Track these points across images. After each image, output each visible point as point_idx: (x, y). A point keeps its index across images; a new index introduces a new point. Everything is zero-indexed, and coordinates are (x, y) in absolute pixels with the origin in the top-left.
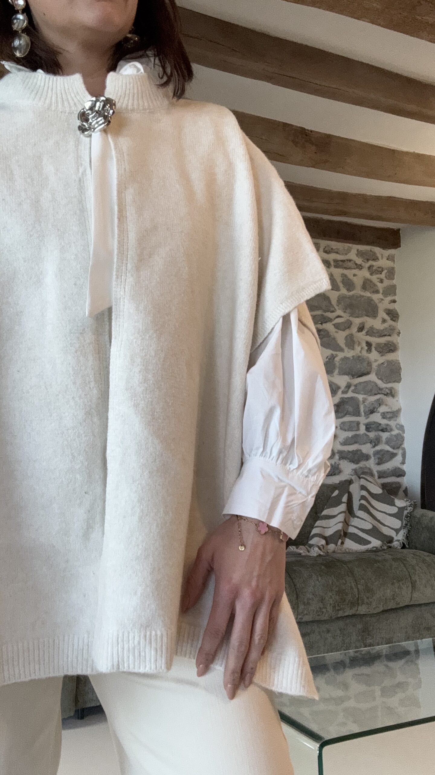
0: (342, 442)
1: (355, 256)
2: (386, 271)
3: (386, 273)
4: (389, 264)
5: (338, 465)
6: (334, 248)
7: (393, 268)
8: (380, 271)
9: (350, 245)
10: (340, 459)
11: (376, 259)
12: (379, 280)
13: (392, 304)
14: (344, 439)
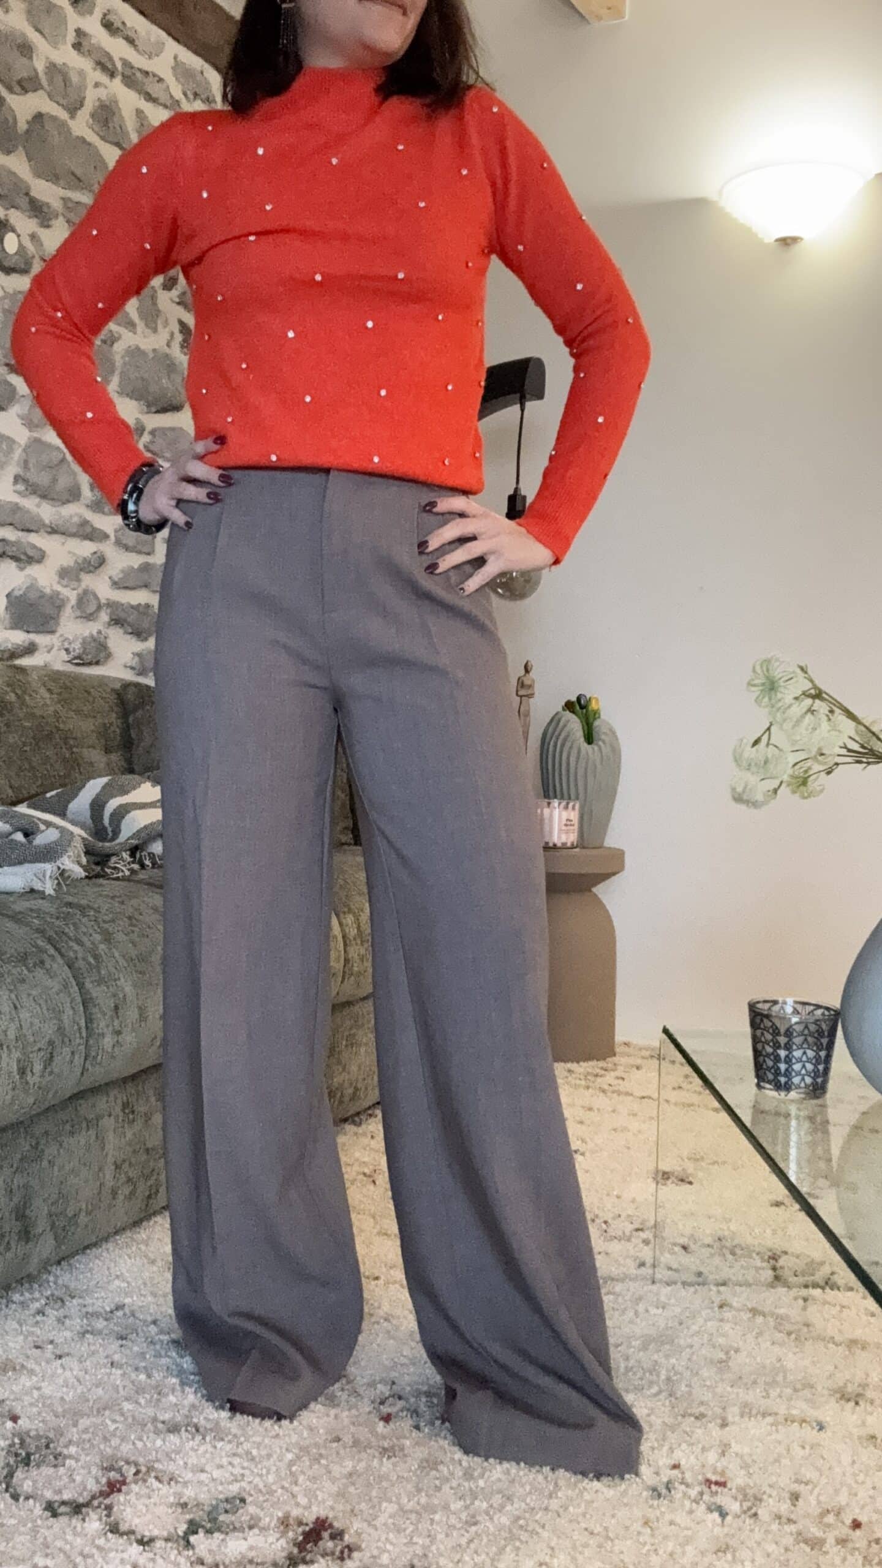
0: (116, 579)
1: (170, 72)
5: (106, 638)
6: (129, 25)
9: (163, 34)
10: (109, 624)
14: (122, 571)
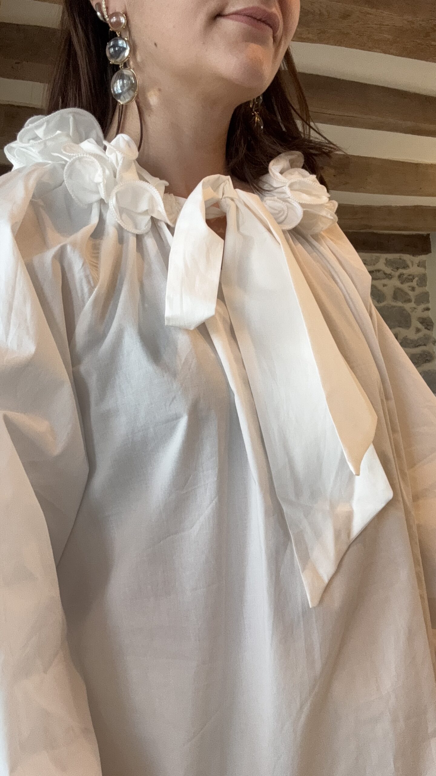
1: (384, 266)
2: (416, 279)
3: (417, 281)
4: (421, 270)
7: (425, 275)
8: (410, 278)
11: (406, 267)
12: (410, 288)
13: (426, 312)
